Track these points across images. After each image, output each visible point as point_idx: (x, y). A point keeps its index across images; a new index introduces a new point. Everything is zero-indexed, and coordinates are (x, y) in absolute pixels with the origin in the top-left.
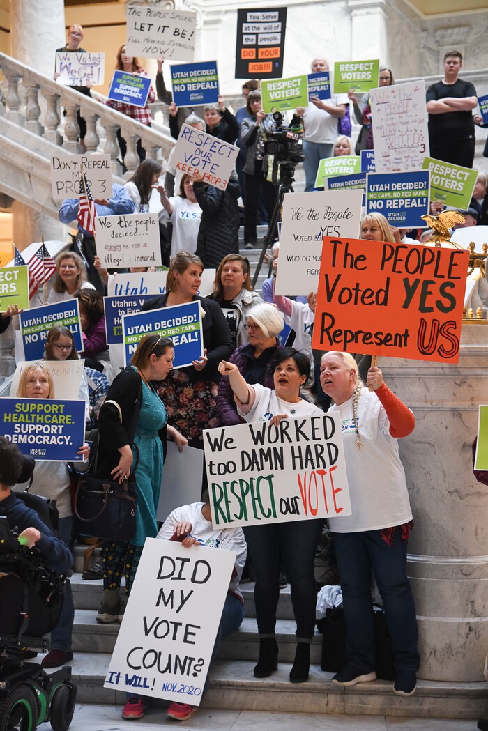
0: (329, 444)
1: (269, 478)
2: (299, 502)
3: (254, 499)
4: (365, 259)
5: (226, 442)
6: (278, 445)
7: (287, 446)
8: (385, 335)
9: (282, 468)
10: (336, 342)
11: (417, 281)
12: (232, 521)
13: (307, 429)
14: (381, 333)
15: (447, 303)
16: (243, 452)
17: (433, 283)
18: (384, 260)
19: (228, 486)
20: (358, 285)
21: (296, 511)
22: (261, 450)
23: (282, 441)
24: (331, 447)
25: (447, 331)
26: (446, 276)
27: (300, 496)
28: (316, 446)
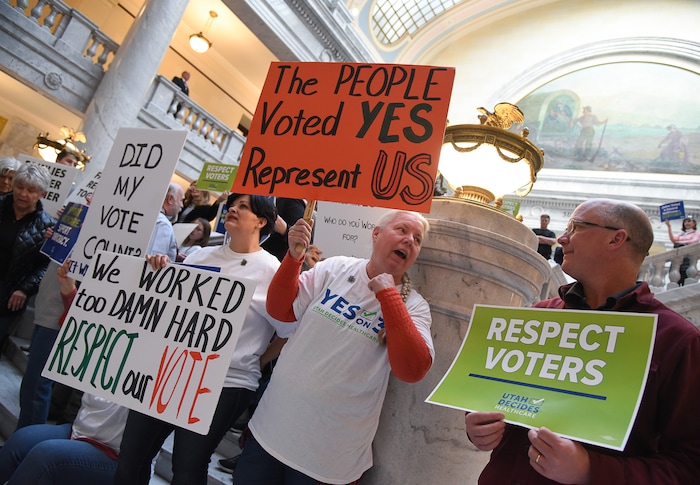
0: (223, 321)
1: (133, 336)
2: (151, 385)
3: (102, 356)
4: (316, 82)
5: (111, 273)
6: (163, 298)
7: (173, 302)
8: (326, 173)
9: (153, 330)
10: (261, 183)
11: (380, 105)
12: (66, 374)
13: (206, 291)
14: (322, 171)
15: (419, 130)
16: (122, 292)
17: (402, 105)
18: (340, 82)
19: (85, 327)
20: (302, 112)
21: (140, 396)
22: (142, 297)
23: (170, 296)
24: (226, 325)
25: (417, 167)
26: (421, 96)
27: (155, 378)
28: (207, 316)
